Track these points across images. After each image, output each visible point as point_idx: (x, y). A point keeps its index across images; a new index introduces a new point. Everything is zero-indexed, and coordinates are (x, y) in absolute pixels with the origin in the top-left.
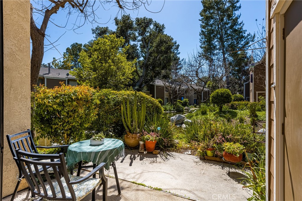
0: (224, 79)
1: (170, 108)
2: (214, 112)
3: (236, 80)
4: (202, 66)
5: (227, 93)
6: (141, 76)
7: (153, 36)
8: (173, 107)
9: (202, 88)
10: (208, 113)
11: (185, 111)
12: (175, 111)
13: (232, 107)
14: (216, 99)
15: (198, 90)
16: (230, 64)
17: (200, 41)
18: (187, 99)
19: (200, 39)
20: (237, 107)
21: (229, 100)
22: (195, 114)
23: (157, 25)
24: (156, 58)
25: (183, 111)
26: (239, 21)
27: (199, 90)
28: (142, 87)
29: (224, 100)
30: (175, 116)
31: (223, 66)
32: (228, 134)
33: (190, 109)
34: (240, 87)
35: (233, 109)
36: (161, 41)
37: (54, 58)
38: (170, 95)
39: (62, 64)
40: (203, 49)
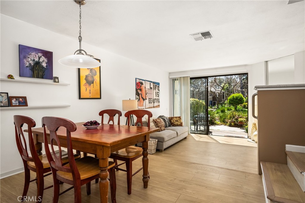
5: (240, 97)
10: (226, 111)
13: (245, 107)
14: (232, 101)
21: (242, 101)
29: (238, 102)
32: (240, 116)
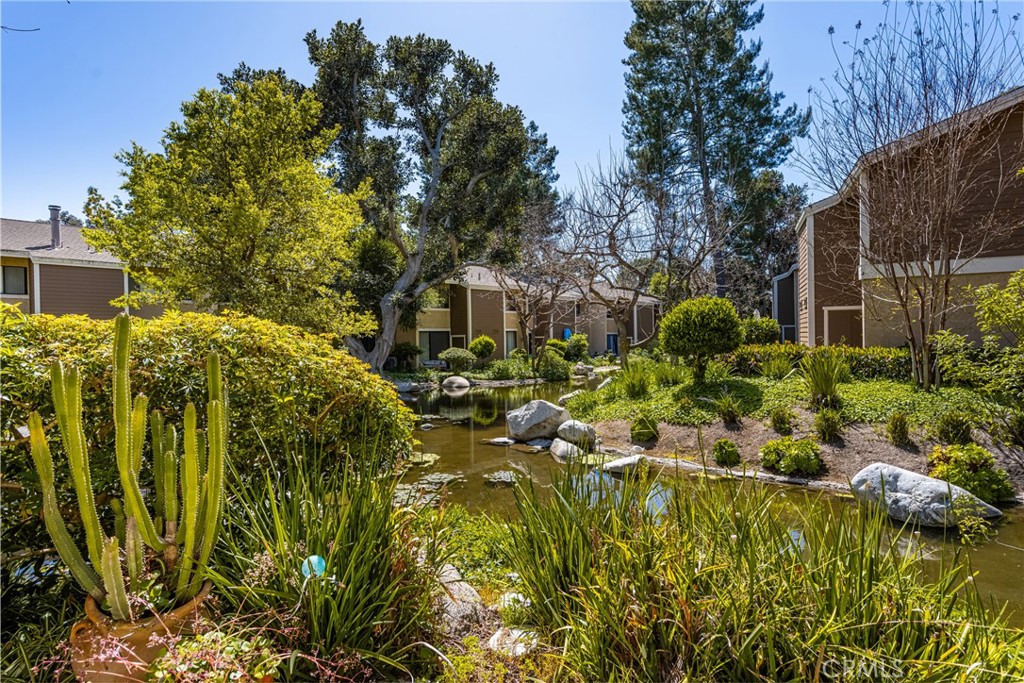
0: (709, 262)
1: (520, 369)
2: (676, 389)
3: (748, 268)
4: (631, 217)
5: (721, 316)
6: (414, 255)
7: (455, 106)
8: (533, 366)
9: (630, 296)
10: (651, 389)
11: (574, 380)
12: (540, 381)
13: (744, 367)
15: (619, 302)
16: (728, 213)
17: (626, 132)
18: (584, 337)
19: (625, 124)
20: (761, 368)
22: (603, 397)
23: (466, 67)
24: (466, 186)
25: (567, 379)
26: (758, 63)
27: (623, 302)
28: (416, 295)
29: (710, 340)
30: (525, 407)
31: (702, 221)
33: (591, 370)
34: (758, 293)
35: (745, 374)
36: (479, 125)
37: (91, 191)
38: (522, 324)
39: (125, 211)
40: (635, 161)
